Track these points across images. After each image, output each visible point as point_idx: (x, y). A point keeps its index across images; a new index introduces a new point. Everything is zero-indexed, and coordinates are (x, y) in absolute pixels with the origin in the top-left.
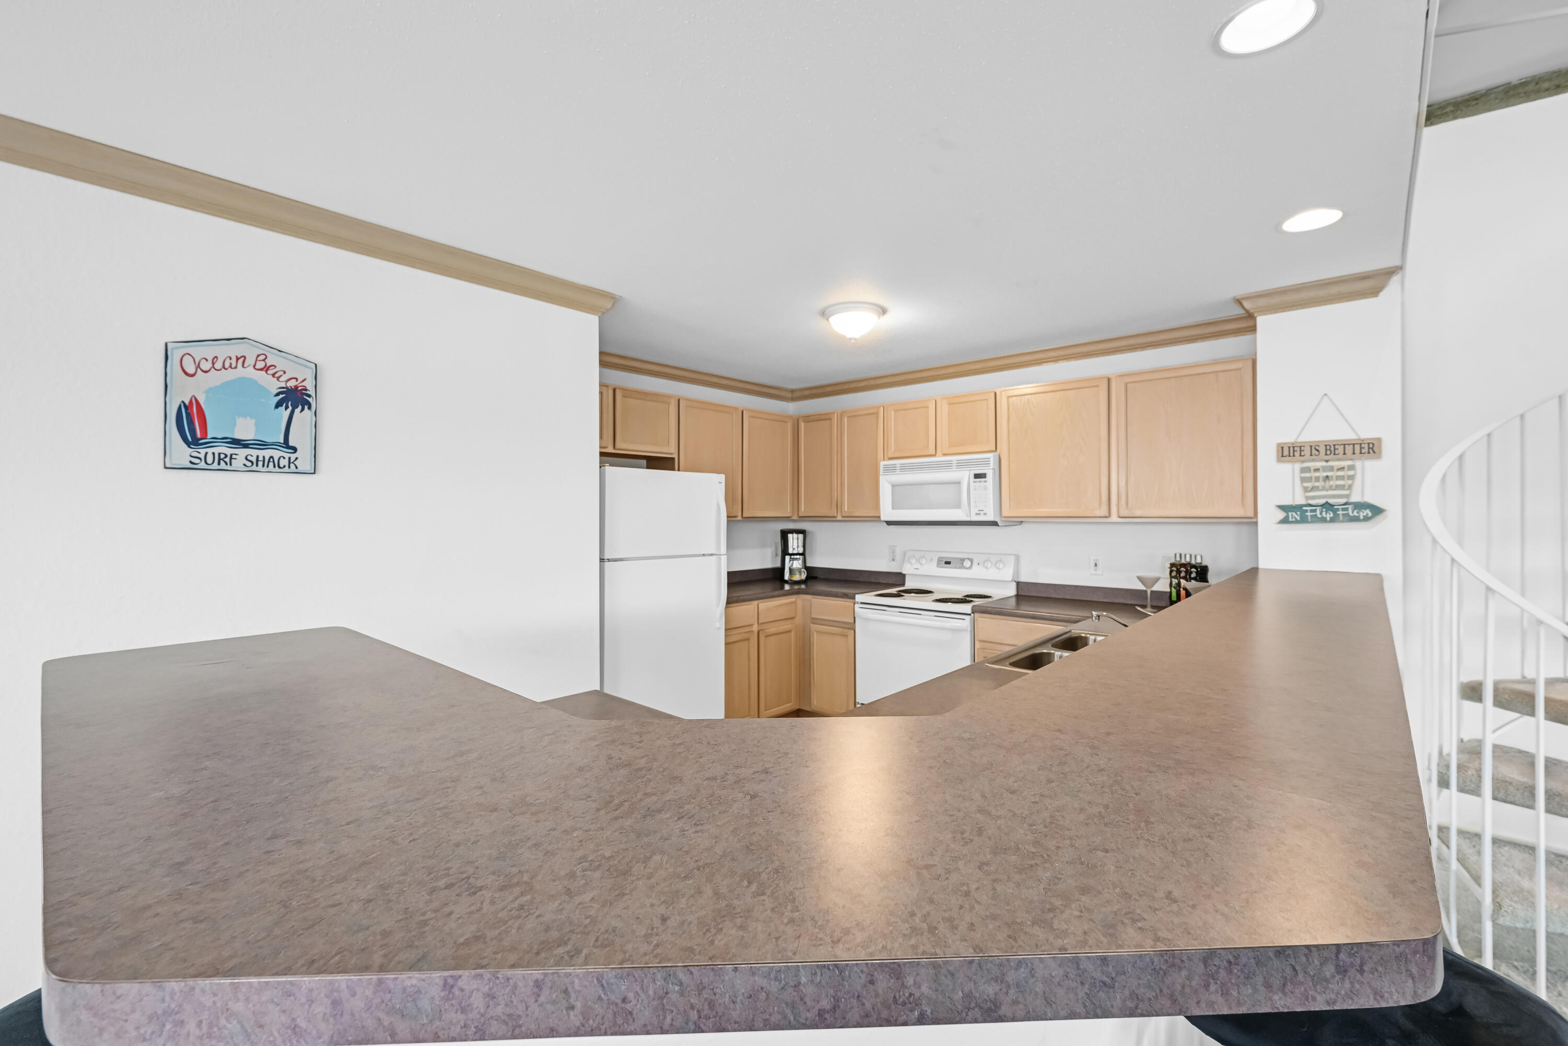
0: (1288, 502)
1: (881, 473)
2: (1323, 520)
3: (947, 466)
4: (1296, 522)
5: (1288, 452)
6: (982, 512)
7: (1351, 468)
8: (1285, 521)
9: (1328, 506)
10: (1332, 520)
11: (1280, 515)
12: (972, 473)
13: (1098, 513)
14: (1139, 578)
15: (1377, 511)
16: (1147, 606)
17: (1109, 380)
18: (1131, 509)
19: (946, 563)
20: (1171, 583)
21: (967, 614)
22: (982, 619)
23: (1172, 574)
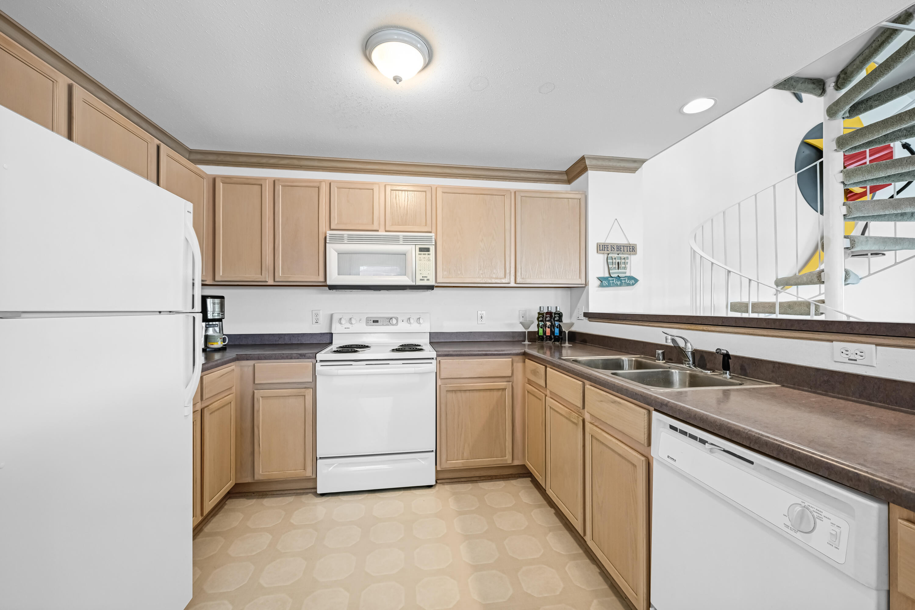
1: (328, 241)
2: (617, 285)
5: (602, 248)
6: (425, 279)
8: (601, 286)
9: (618, 278)
10: (621, 285)
11: (599, 282)
12: (418, 247)
13: (504, 281)
14: (521, 323)
15: (636, 281)
16: (524, 341)
17: (511, 193)
18: (523, 278)
19: (374, 321)
20: (538, 325)
21: (433, 358)
22: (446, 361)
23: (540, 319)
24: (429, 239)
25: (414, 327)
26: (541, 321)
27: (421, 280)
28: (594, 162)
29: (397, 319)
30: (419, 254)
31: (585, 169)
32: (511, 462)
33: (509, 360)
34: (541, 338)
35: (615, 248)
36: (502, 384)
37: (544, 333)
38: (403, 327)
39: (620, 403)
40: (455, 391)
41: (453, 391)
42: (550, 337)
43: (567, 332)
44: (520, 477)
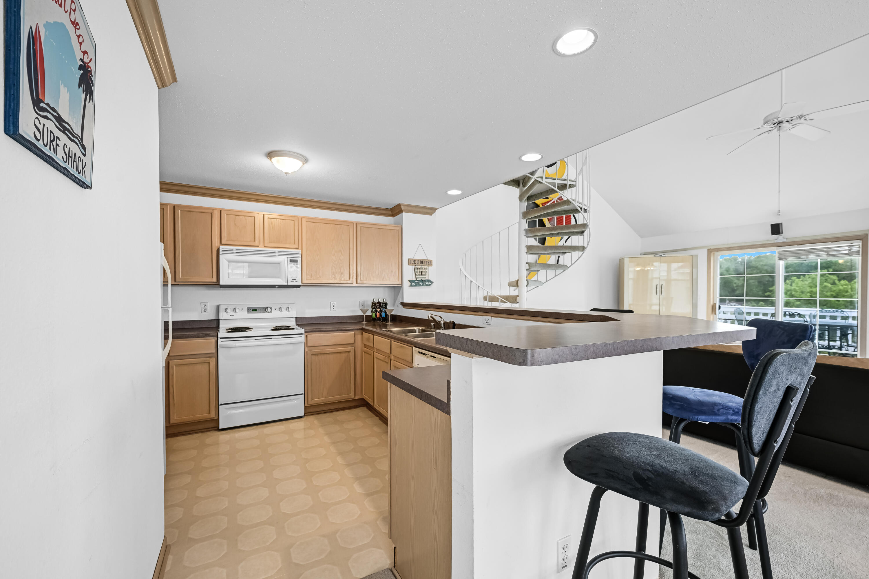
0: (411, 279)
1: (220, 254)
2: (420, 285)
3: (273, 254)
4: (414, 286)
5: (412, 262)
6: (295, 281)
7: (427, 269)
8: (411, 286)
9: (421, 281)
10: (423, 285)
11: (409, 283)
12: (289, 259)
13: (349, 282)
14: (361, 310)
15: (432, 282)
16: (363, 322)
17: (353, 224)
18: (362, 281)
19: (253, 310)
20: (372, 311)
21: (302, 334)
22: (310, 335)
23: (373, 307)
24: (297, 254)
25: (284, 314)
26: (374, 308)
27: (292, 281)
28: (407, 208)
29: (271, 308)
30: (290, 264)
31: (401, 211)
32: (354, 397)
33: (352, 333)
34: (374, 320)
35: (420, 262)
36: (348, 348)
37: (376, 316)
38: (275, 313)
39: (403, 347)
40: (317, 354)
41: (315, 354)
42: (379, 318)
43: (389, 315)
44: (359, 407)
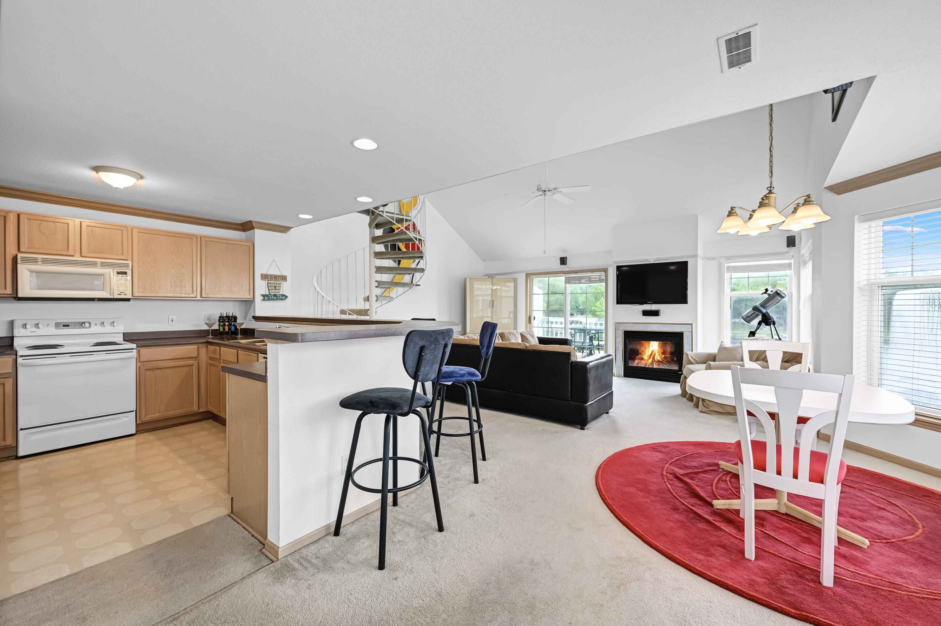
0: (264, 293)
1: (18, 262)
2: (274, 300)
3: (94, 264)
4: (267, 300)
5: (264, 277)
6: (123, 294)
7: (281, 284)
8: (264, 300)
9: (275, 295)
10: (276, 300)
11: (262, 298)
12: (115, 271)
13: (191, 295)
14: (206, 324)
15: (286, 297)
16: (209, 336)
17: (197, 237)
18: (207, 294)
19: (64, 326)
20: (219, 325)
21: (133, 349)
22: (143, 351)
23: (221, 321)
24: (127, 266)
25: (108, 328)
26: (222, 322)
27: (119, 294)
28: (258, 225)
29: (90, 323)
30: (117, 276)
31: (253, 228)
32: (197, 410)
33: (195, 347)
34: (222, 334)
35: (273, 277)
36: (191, 362)
37: (224, 329)
38: (95, 329)
39: (250, 354)
40: (152, 369)
41: (150, 369)
42: (228, 332)
43: (239, 328)
44: (204, 420)
